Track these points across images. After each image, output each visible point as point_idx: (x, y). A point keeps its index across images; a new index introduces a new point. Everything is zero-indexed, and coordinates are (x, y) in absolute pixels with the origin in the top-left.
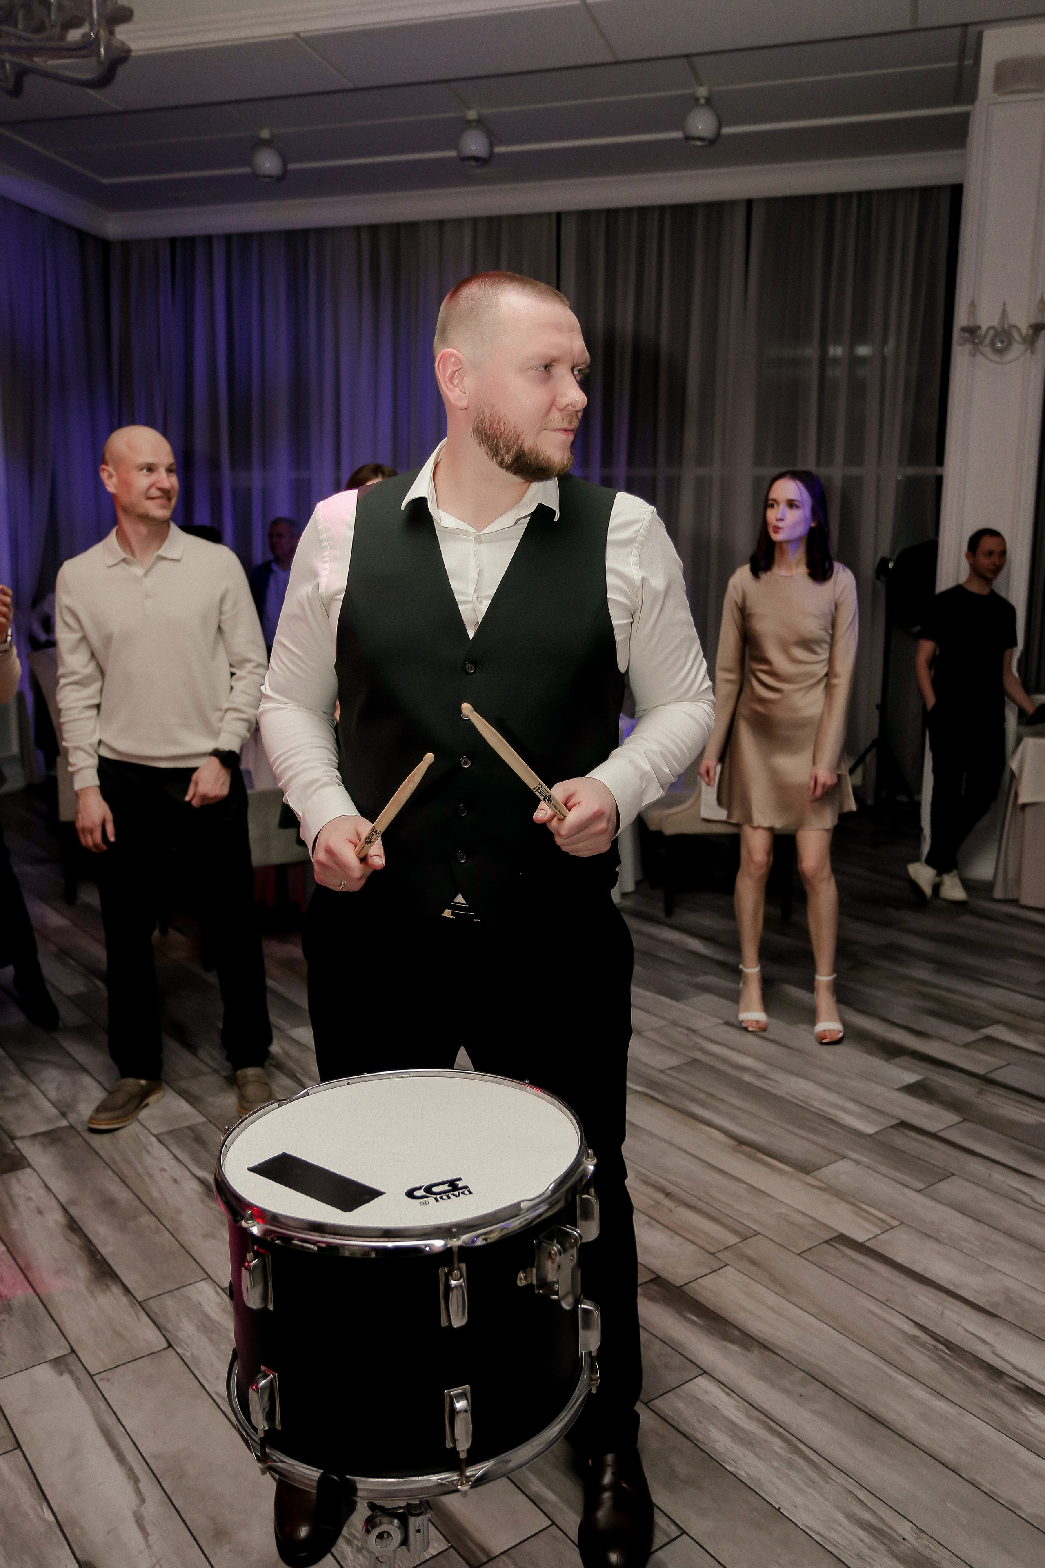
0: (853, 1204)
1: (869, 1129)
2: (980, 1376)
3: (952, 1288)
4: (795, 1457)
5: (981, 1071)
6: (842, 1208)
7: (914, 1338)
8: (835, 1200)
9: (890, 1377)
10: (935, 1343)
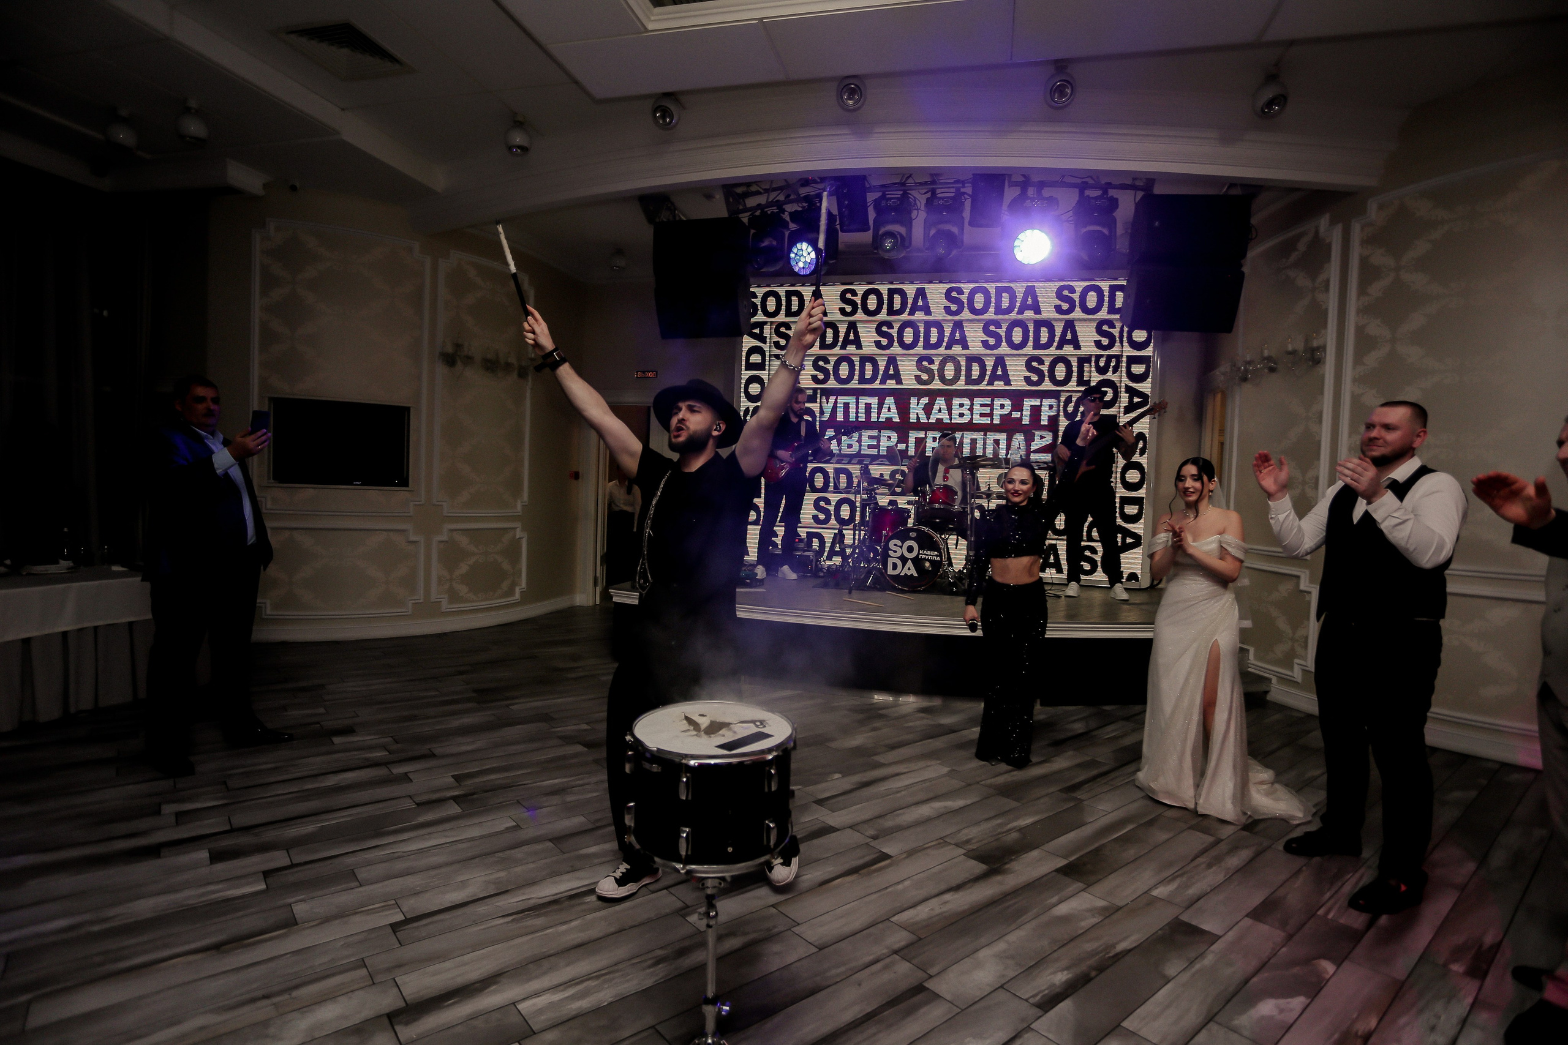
0: (356, 913)
1: (263, 886)
2: (556, 907)
3: (475, 898)
4: (602, 979)
5: (227, 828)
6: (357, 919)
7: (513, 920)
8: (346, 919)
9: (546, 935)
10: (522, 914)
